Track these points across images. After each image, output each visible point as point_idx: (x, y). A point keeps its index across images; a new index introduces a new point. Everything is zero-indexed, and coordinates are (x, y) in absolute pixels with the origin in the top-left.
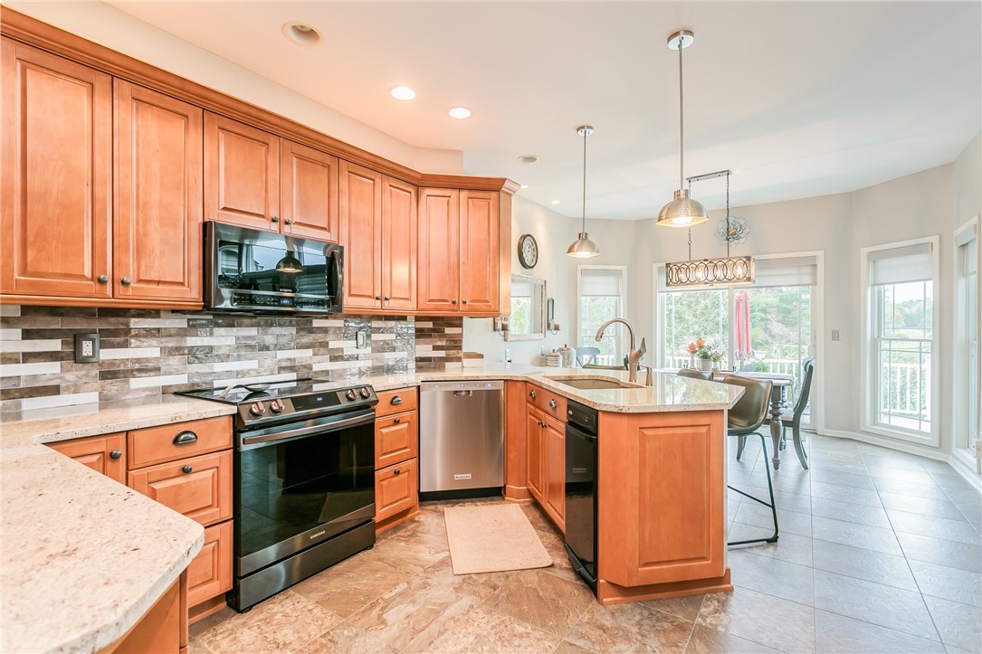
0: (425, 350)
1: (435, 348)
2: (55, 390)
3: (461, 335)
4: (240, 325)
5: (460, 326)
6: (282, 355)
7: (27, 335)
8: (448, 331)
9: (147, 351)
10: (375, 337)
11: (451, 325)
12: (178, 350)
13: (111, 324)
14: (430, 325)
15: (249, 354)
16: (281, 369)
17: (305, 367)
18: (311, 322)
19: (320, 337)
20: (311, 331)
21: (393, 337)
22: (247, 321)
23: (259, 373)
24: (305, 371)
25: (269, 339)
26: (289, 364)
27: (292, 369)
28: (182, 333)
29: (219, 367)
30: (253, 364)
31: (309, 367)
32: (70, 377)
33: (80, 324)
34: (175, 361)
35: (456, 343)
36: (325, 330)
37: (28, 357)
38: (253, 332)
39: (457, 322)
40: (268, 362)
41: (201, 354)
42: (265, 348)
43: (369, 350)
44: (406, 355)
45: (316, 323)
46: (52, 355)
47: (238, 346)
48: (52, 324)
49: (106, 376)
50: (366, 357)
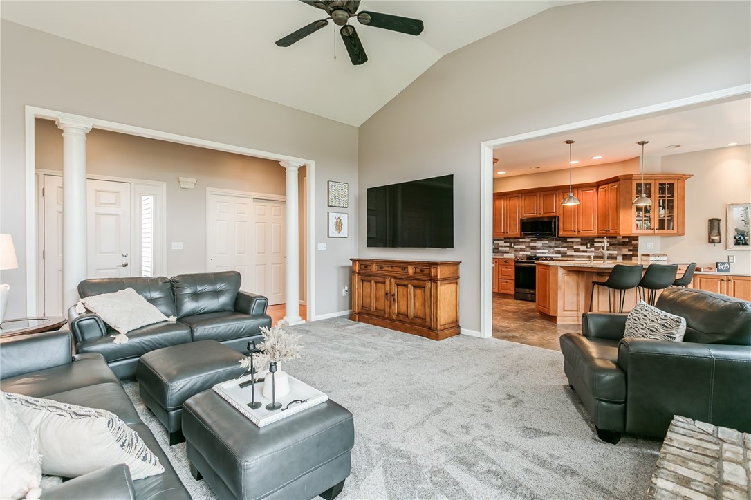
0: (625, 251)
1: (629, 250)
2: (508, 253)
3: (638, 244)
4: (544, 240)
5: (637, 240)
6: (556, 249)
7: (505, 242)
8: (634, 242)
9: (523, 246)
10: (596, 245)
11: (634, 240)
12: (529, 246)
13: (516, 240)
14: (627, 240)
15: (546, 248)
16: (555, 253)
19: (570, 244)
20: (567, 242)
21: (607, 245)
23: (548, 254)
25: (553, 244)
27: (559, 254)
28: (530, 242)
29: (538, 251)
30: (547, 251)
31: (566, 253)
32: (510, 250)
33: (512, 240)
34: (528, 249)
35: (635, 249)
36: (572, 242)
37: (505, 246)
38: (547, 242)
39: (636, 238)
40: (551, 251)
41: (534, 248)
42: (550, 247)
43: (593, 249)
44: (616, 252)
45: (568, 240)
46: (508, 246)
47: (543, 246)
48: (508, 240)
49: (515, 251)
50: (592, 252)
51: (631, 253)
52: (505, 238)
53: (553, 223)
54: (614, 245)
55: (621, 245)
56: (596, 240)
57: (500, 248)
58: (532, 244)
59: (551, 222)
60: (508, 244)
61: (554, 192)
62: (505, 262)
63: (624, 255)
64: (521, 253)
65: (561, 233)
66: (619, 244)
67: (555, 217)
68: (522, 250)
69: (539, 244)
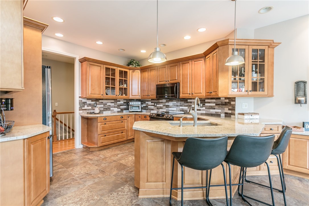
0: (226, 110)
1: (229, 109)
2: (153, 110)
3: (235, 105)
4: (173, 101)
5: (235, 101)
6: (181, 107)
7: (152, 103)
8: (232, 103)
9: (161, 105)
10: (206, 104)
11: (233, 101)
13: (157, 101)
14: (227, 101)
15: (175, 107)
16: (181, 111)
17: (186, 111)
18: (187, 100)
19: (190, 104)
20: (187, 102)
21: (214, 105)
22: (174, 100)
23: (176, 111)
24: (186, 112)
25: (179, 104)
26: (182, 110)
27: (183, 111)
28: (165, 103)
29: (170, 109)
30: (175, 109)
32: (154, 108)
34: (164, 107)
35: (233, 109)
36: (191, 102)
37: (152, 105)
38: (175, 102)
39: (233, 99)
40: (178, 109)
41: (168, 106)
42: (177, 106)
43: (204, 108)
44: (220, 111)
45: (189, 101)
46: (153, 105)
47: (173, 105)
48: (153, 101)
49: (157, 108)
50: (203, 110)
51: (230, 112)
52: (152, 99)
53: (175, 88)
54: (219, 105)
55: (224, 105)
56: (206, 101)
57: (149, 107)
58: (167, 104)
60: (153, 104)
61: (177, 64)
62: (145, 117)
63: (226, 113)
64: (160, 110)
65: (181, 95)
66: (222, 104)
67: (177, 83)
68: (161, 108)
69: (171, 104)
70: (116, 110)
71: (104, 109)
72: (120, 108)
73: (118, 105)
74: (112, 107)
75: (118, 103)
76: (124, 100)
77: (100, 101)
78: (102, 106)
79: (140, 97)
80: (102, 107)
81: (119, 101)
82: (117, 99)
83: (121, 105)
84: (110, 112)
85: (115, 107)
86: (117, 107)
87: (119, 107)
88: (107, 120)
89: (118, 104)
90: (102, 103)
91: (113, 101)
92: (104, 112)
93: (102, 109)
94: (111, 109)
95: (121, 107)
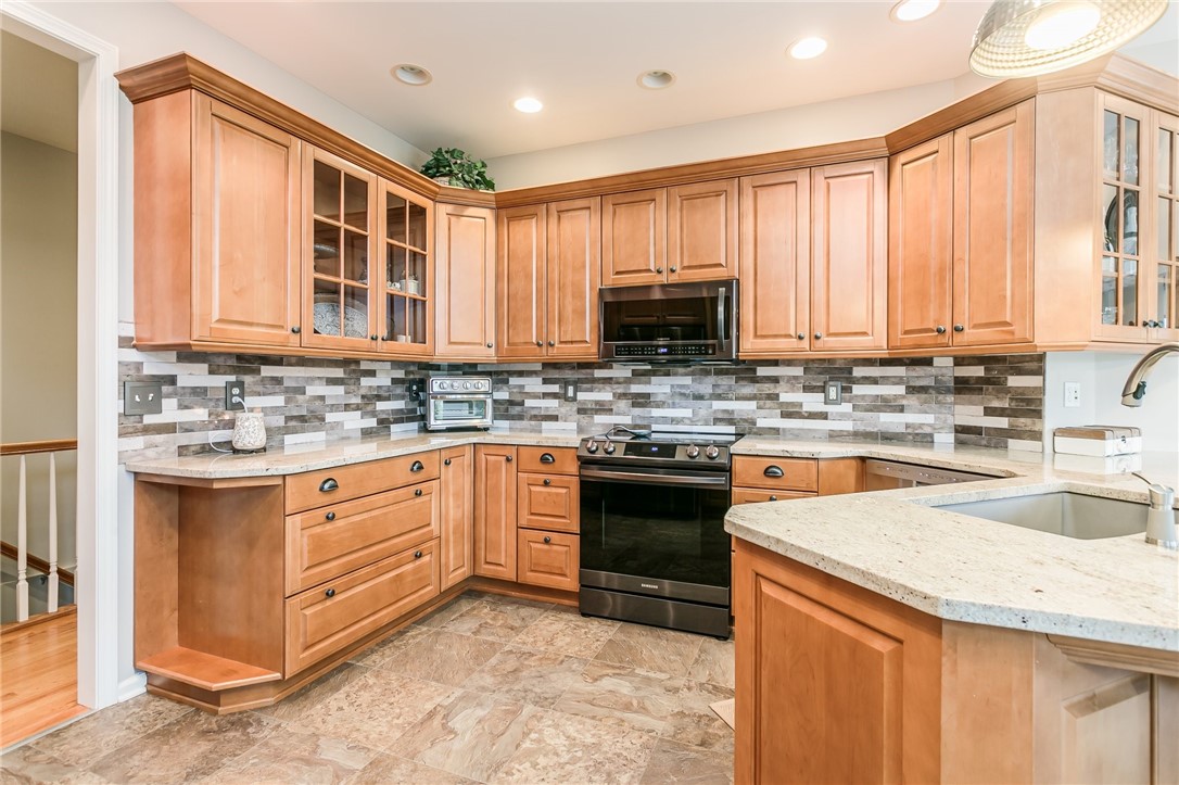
0: (971, 413)
1: (989, 412)
2: (555, 418)
3: (1042, 390)
4: (675, 374)
5: (1040, 372)
6: (718, 405)
7: (546, 381)
8: (1014, 381)
9: (605, 395)
10: (857, 390)
11: (1020, 372)
13: (582, 374)
14: (978, 371)
15: (684, 402)
16: (717, 421)
17: (746, 420)
18: (755, 371)
19: (767, 388)
20: (755, 380)
21: (901, 390)
22: (681, 370)
23: (693, 423)
24: (746, 425)
25: (706, 388)
26: (726, 416)
27: (731, 422)
28: (628, 381)
29: (656, 412)
30: (687, 413)
32: (563, 410)
33: (569, 374)
34: (623, 404)
35: (1030, 406)
36: (775, 380)
37: (545, 395)
38: (688, 380)
40: (703, 413)
41: (642, 400)
42: (699, 397)
43: (847, 407)
44: (929, 419)
45: (762, 371)
46: (554, 396)
47: (673, 395)
48: (555, 374)
49: (581, 411)
50: (842, 416)
51: (1003, 423)
52: (546, 365)
53: (721, 309)
54: (923, 389)
55: (948, 391)
56: (858, 372)
57: (529, 403)
58: (635, 388)
59: (714, 301)
60: (555, 388)
61: (722, 185)
62: (544, 460)
63: (961, 430)
64: (599, 419)
65: (749, 346)
66: (940, 388)
67: (727, 283)
68: (602, 408)
69: (660, 387)
70: (354, 421)
71: (288, 419)
72: (373, 414)
73: (363, 397)
74: (334, 408)
75: (365, 382)
76: (396, 364)
77: (267, 371)
78: (279, 400)
79: (492, 351)
80: (275, 410)
81: (372, 373)
82: (357, 362)
83: (379, 398)
84: (321, 436)
85: (347, 407)
86: (358, 408)
87: (369, 408)
88: (339, 495)
89: (363, 391)
90: (278, 381)
91: (339, 373)
92: (289, 439)
93: (279, 421)
94: (330, 417)
95: (381, 406)
